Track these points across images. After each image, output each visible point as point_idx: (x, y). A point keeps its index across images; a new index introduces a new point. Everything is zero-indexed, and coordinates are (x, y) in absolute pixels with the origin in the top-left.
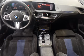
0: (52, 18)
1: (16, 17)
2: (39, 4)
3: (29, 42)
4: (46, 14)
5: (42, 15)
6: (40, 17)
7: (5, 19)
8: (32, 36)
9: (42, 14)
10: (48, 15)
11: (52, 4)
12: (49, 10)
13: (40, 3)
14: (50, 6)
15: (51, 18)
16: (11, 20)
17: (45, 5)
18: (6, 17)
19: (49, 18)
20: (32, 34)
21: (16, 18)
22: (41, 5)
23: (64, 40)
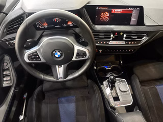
0: (134, 44)
1: (58, 54)
2: (104, 11)
3: (84, 100)
4: (121, 34)
5: (110, 38)
6: (106, 44)
7: (27, 61)
8: (88, 86)
9: (112, 36)
10: (125, 36)
11: (138, 9)
12: (128, 24)
13: (106, 9)
14: (131, 15)
15: (131, 44)
16: (43, 60)
17: (118, 11)
18: (31, 57)
19: (128, 44)
20: (86, 80)
21: (57, 56)
22: (110, 12)
23: (156, 89)
